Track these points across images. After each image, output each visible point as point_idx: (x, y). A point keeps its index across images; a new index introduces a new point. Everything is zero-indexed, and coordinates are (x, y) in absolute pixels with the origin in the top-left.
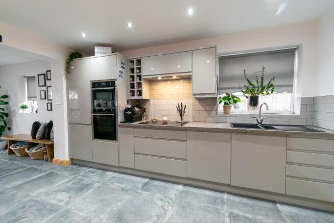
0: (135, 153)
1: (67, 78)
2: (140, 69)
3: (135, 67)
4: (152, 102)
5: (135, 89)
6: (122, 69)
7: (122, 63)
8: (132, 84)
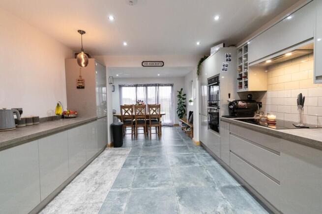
0: (230, 151)
3: (243, 55)
5: (243, 81)
6: (226, 63)
7: (227, 56)
8: (241, 75)
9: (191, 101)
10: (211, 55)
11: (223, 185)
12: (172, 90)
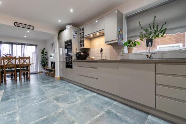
0: (78, 75)
1: (59, 42)
2: (83, 33)
3: (82, 32)
4: (91, 50)
5: (82, 44)
6: (75, 34)
7: (75, 31)
8: (81, 41)
9: (51, 56)
10: (66, 29)
11: (77, 90)
12: (36, 48)
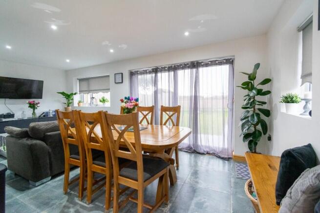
9: (289, 100)
